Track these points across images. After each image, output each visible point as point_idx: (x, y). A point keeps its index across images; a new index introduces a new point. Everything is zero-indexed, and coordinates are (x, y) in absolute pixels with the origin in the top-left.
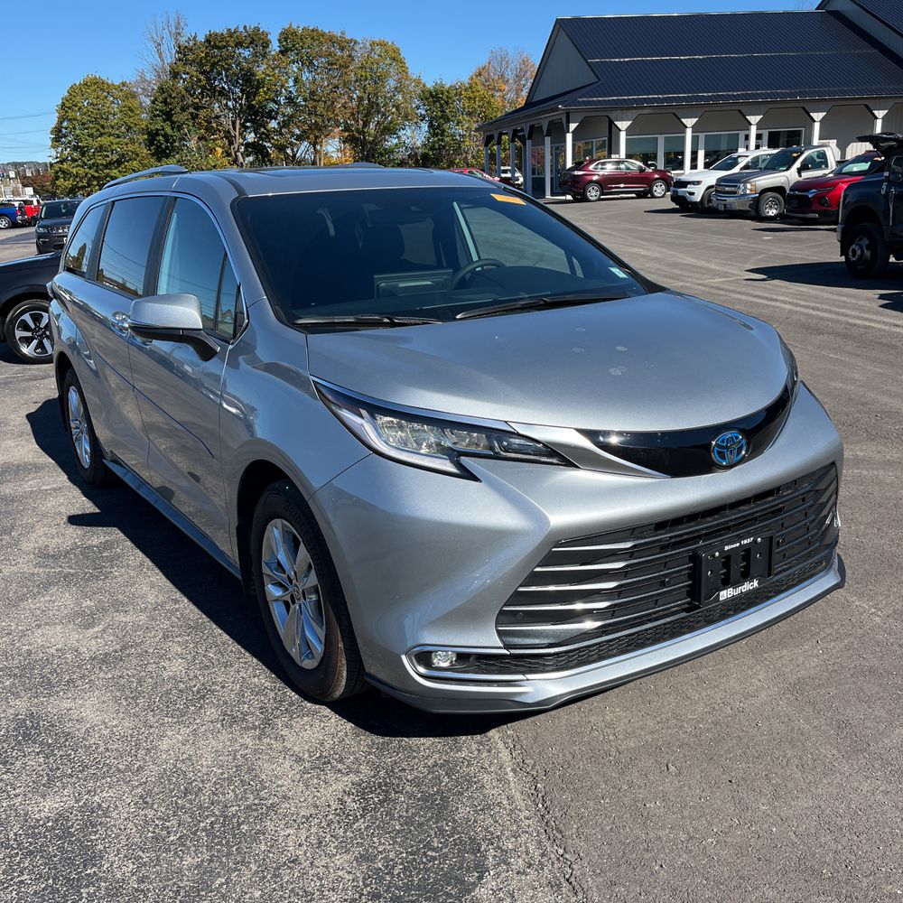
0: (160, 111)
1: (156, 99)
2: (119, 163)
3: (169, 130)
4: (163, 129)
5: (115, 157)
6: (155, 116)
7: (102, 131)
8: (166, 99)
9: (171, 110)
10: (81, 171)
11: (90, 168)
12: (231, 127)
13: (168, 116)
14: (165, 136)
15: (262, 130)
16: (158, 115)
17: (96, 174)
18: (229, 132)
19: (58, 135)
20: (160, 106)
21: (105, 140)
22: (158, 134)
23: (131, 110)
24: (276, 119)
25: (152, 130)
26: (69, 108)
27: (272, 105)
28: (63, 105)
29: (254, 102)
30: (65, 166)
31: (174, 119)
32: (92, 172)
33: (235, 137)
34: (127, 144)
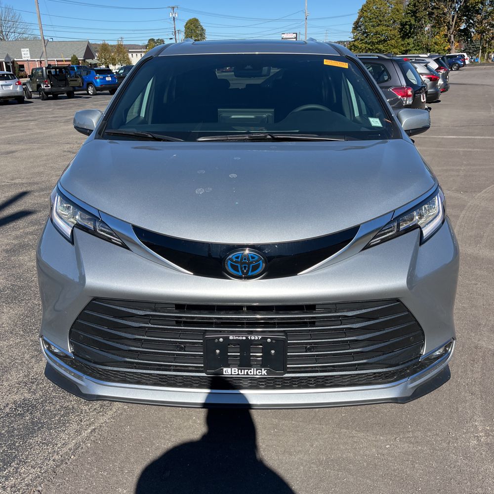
0: (411, 11)
1: (410, 4)
2: (385, 41)
3: (413, 22)
4: (410, 22)
5: (383, 38)
6: (407, 14)
7: (379, 23)
8: (415, 4)
9: (417, 10)
10: (364, 46)
11: (368, 44)
12: (451, 20)
13: (414, 13)
14: (410, 25)
15: (471, 21)
16: (409, 13)
17: (371, 48)
18: (449, 22)
19: (357, 26)
20: (411, 8)
21: (379, 29)
22: (406, 24)
23: (398, 11)
24: (481, 14)
25: (403, 22)
26: (365, 11)
27: (480, 6)
28: (362, 9)
29: (468, 4)
30: (356, 43)
31: (417, 15)
32: (369, 46)
33: (452, 26)
34: (391, 30)
